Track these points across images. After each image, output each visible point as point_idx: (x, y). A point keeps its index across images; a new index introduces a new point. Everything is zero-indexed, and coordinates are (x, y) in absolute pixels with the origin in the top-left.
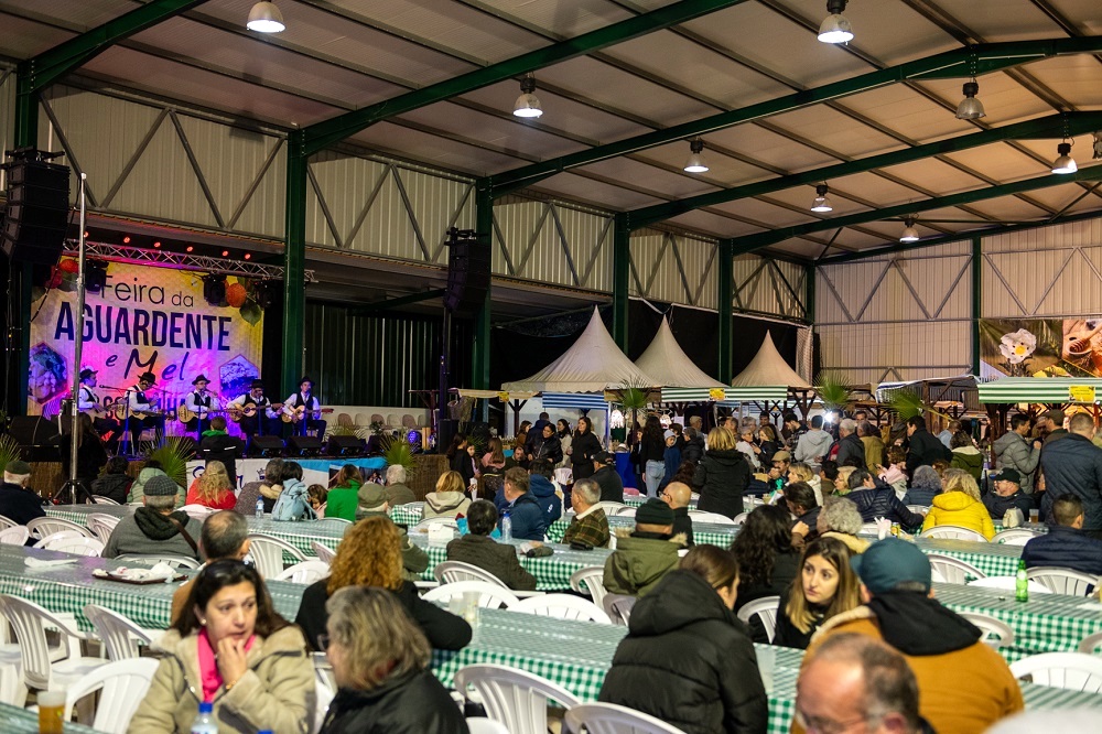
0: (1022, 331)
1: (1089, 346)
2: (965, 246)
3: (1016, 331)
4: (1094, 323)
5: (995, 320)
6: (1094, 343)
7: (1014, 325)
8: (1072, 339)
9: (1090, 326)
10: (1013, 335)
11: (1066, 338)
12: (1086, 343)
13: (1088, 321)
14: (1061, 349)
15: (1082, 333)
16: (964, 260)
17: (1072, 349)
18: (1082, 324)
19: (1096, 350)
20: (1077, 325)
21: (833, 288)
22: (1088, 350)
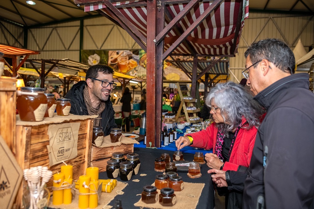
0: (95, 55)
1: (117, 61)
2: (78, 23)
3: (93, 54)
4: (119, 52)
5: (87, 50)
6: (119, 60)
7: (93, 52)
8: (112, 58)
9: (118, 53)
10: (92, 56)
11: (110, 57)
12: (116, 60)
13: (117, 51)
14: (108, 62)
15: (115, 56)
16: (78, 28)
17: (111, 62)
18: (115, 52)
19: (119, 62)
20: (113, 53)
21: (34, 37)
22: (117, 62)
